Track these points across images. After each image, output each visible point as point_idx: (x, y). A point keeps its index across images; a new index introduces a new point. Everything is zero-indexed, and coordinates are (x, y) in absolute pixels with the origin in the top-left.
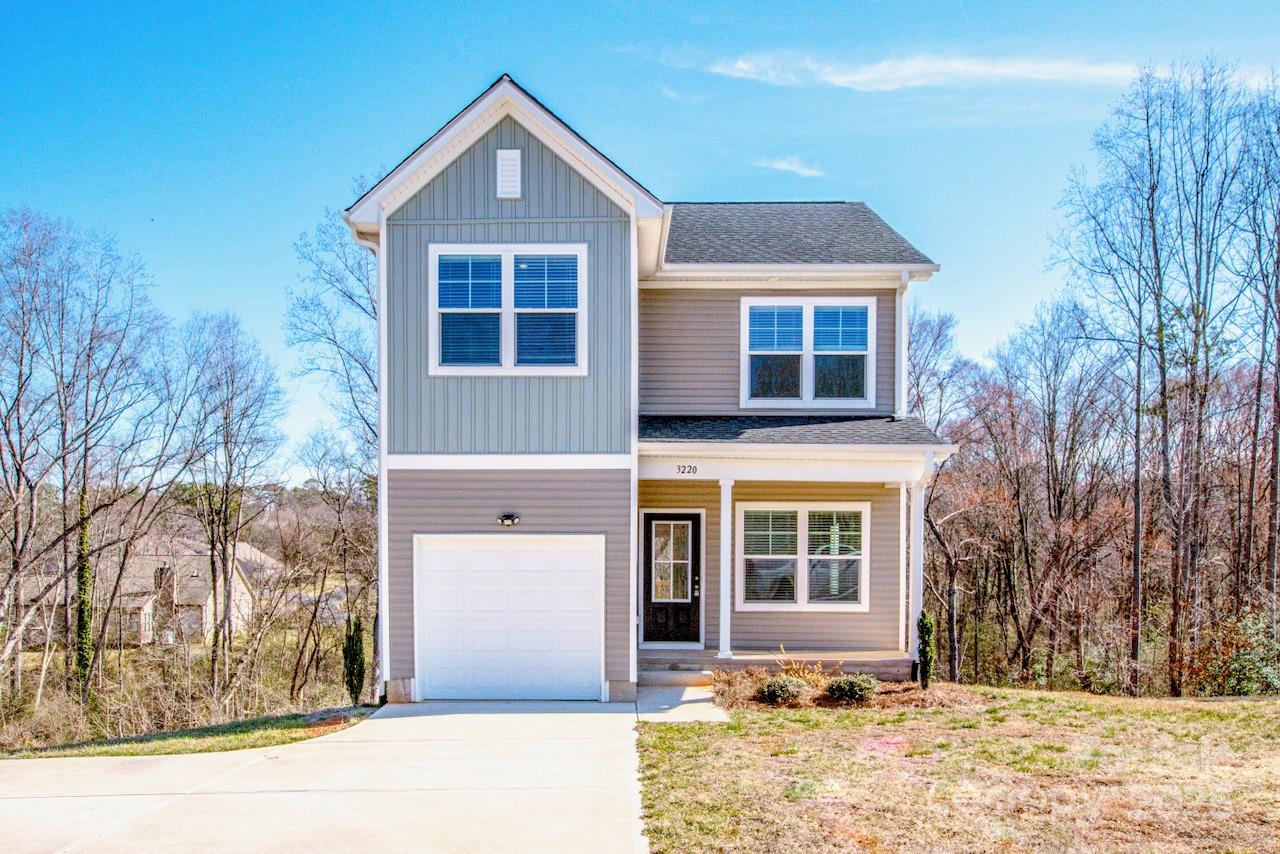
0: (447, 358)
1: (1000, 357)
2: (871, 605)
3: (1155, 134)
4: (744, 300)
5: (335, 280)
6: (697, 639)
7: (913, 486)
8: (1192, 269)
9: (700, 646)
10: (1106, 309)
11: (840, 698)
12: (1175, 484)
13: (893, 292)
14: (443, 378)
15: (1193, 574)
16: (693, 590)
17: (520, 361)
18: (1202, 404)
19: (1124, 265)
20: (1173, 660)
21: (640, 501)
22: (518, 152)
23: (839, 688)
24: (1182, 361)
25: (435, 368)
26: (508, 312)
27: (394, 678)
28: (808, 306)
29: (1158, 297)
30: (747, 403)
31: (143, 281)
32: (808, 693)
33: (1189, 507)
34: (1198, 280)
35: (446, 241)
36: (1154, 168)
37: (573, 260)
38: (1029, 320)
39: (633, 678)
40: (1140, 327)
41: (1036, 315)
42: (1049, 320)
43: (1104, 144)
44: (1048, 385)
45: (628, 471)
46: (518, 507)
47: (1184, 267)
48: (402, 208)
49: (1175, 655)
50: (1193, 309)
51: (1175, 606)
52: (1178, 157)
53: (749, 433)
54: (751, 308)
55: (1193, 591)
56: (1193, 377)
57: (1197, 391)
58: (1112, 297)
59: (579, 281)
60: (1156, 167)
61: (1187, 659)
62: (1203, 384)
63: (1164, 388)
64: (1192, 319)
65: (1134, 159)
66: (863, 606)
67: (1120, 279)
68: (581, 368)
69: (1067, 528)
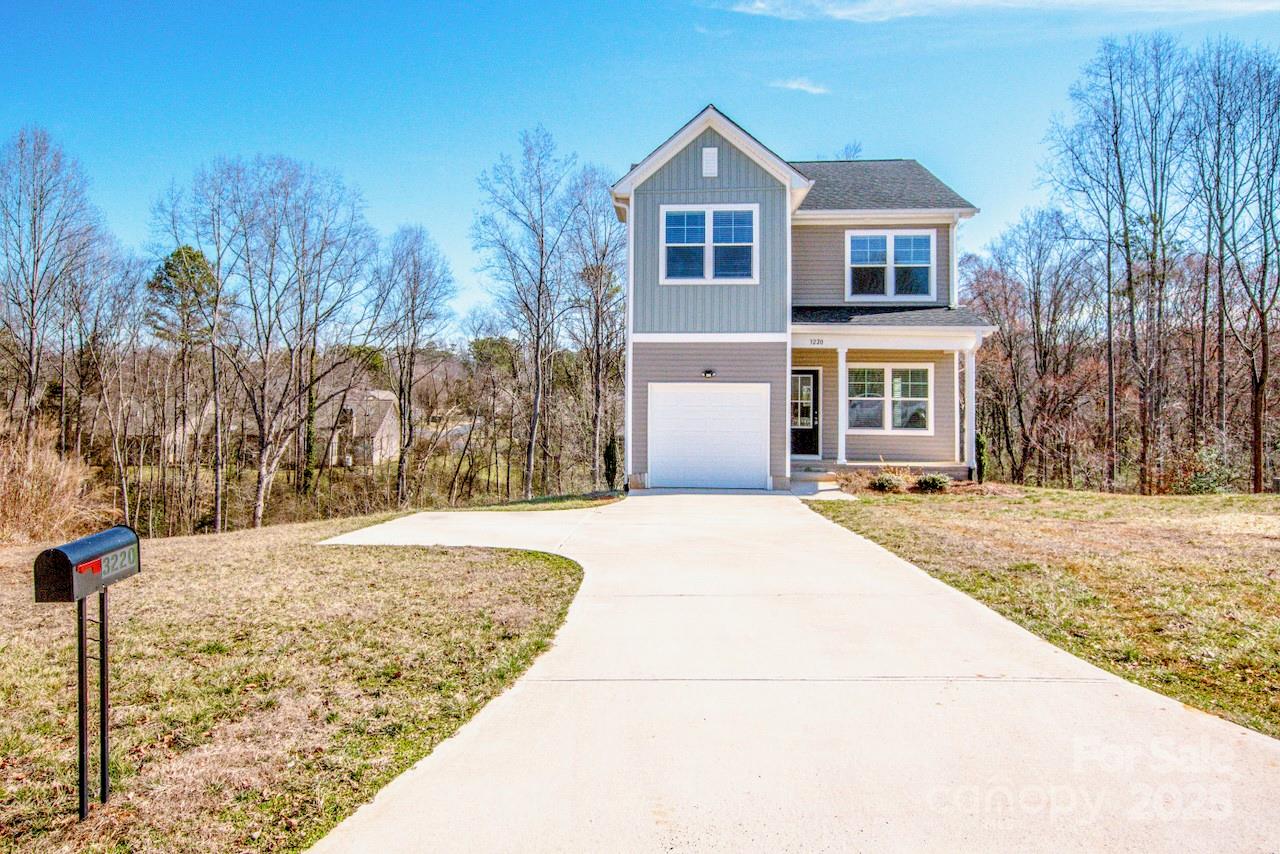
0: (670, 274)
1: (994, 249)
2: (935, 431)
3: (1117, 87)
4: (847, 232)
5: (505, 203)
6: (816, 453)
7: (966, 353)
8: (1150, 187)
9: (818, 457)
10: (1081, 214)
11: (925, 489)
12: (1141, 348)
13: (948, 226)
14: (667, 286)
15: (1157, 416)
16: (814, 420)
17: (716, 276)
18: (1161, 287)
19: (1095, 183)
20: (1144, 482)
21: (792, 362)
22: (716, 149)
23: (925, 482)
24: (1144, 255)
25: (663, 280)
26: (709, 245)
27: (634, 473)
28: (890, 236)
29: (1123, 207)
30: (850, 299)
31: (360, 204)
32: (903, 487)
33: (1153, 366)
34: (1155, 194)
35: (670, 203)
36: (1117, 112)
37: (750, 214)
38: (1017, 220)
39: (788, 474)
40: (1108, 228)
41: (1022, 216)
42: (1032, 221)
43: (1077, 95)
44: (1033, 271)
45: (785, 344)
46: (716, 366)
47: (1143, 185)
48: (643, 183)
49: (1145, 478)
50: (1152, 218)
51: (1145, 441)
52: (1136, 105)
53: (856, 318)
54: (852, 237)
55: (1159, 430)
56: (1153, 269)
57: (1156, 278)
58: (1086, 207)
59: (754, 227)
60: (1118, 112)
61: (1155, 480)
62: (1162, 272)
63: (1130, 275)
64: (1151, 225)
65: (1101, 106)
66: (930, 431)
67: (1092, 193)
68: (755, 280)
69: (1050, 382)
